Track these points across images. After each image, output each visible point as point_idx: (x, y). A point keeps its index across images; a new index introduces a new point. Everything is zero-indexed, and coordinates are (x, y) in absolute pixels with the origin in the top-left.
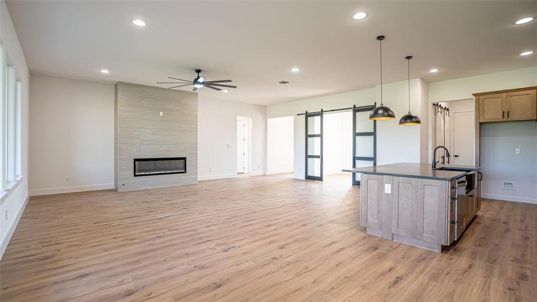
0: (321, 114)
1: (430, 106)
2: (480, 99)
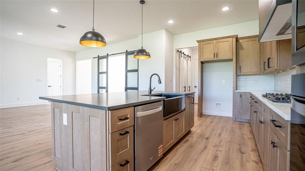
0: (107, 56)
2: (201, 44)
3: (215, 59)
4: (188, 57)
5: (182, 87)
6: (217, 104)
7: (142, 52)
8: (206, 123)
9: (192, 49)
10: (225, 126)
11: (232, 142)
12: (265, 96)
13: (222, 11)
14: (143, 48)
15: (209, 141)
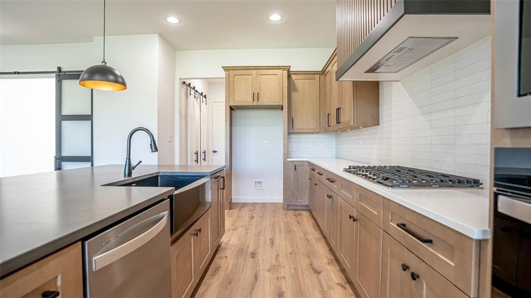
1: (178, 83)
2: (231, 75)
3: (255, 104)
4: (201, 97)
5: (191, 153)
6: (255, 182)
7: (102, 72)
8: (243, 220)
9: (210, 82)
10: (274, 223)
11: (295, 254)
12: (349, 170)
13: (270, 20)
14: (107, 65)
15: (258, 260)
